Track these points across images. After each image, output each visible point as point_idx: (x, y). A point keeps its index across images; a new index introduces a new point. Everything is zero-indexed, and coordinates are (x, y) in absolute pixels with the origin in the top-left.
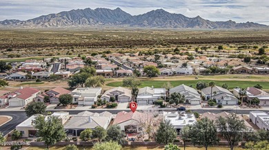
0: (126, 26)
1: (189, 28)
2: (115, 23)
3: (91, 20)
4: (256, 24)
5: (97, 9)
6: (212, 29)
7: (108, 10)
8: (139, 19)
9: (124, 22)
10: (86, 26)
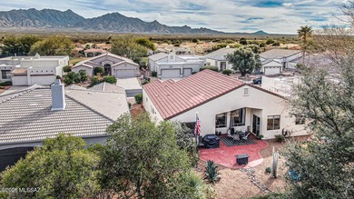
0: (79, 29)
1: (147, 33)
2: (66, 26)
3: (37, 22)
4: (209, 30)
5: (44, 10)
6: (169, 33)
7: (57, 11)
8: (93, 21)
9: (77, 25)
10: (30, 28)
